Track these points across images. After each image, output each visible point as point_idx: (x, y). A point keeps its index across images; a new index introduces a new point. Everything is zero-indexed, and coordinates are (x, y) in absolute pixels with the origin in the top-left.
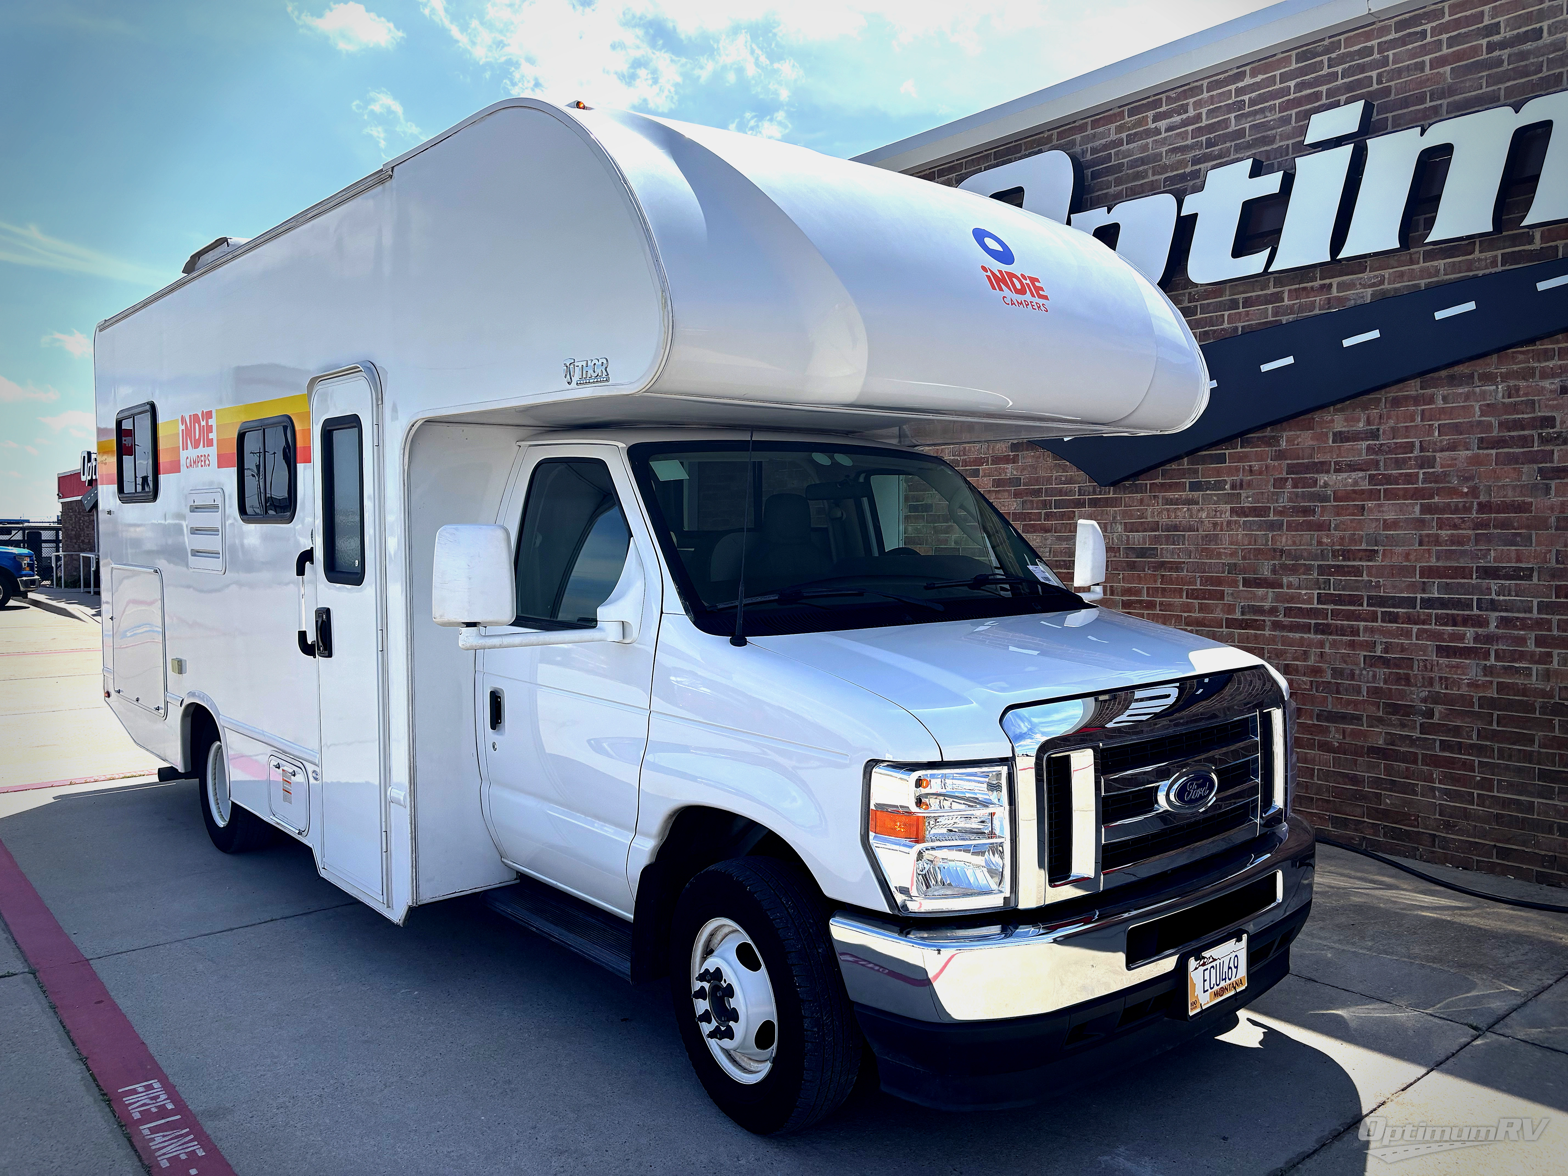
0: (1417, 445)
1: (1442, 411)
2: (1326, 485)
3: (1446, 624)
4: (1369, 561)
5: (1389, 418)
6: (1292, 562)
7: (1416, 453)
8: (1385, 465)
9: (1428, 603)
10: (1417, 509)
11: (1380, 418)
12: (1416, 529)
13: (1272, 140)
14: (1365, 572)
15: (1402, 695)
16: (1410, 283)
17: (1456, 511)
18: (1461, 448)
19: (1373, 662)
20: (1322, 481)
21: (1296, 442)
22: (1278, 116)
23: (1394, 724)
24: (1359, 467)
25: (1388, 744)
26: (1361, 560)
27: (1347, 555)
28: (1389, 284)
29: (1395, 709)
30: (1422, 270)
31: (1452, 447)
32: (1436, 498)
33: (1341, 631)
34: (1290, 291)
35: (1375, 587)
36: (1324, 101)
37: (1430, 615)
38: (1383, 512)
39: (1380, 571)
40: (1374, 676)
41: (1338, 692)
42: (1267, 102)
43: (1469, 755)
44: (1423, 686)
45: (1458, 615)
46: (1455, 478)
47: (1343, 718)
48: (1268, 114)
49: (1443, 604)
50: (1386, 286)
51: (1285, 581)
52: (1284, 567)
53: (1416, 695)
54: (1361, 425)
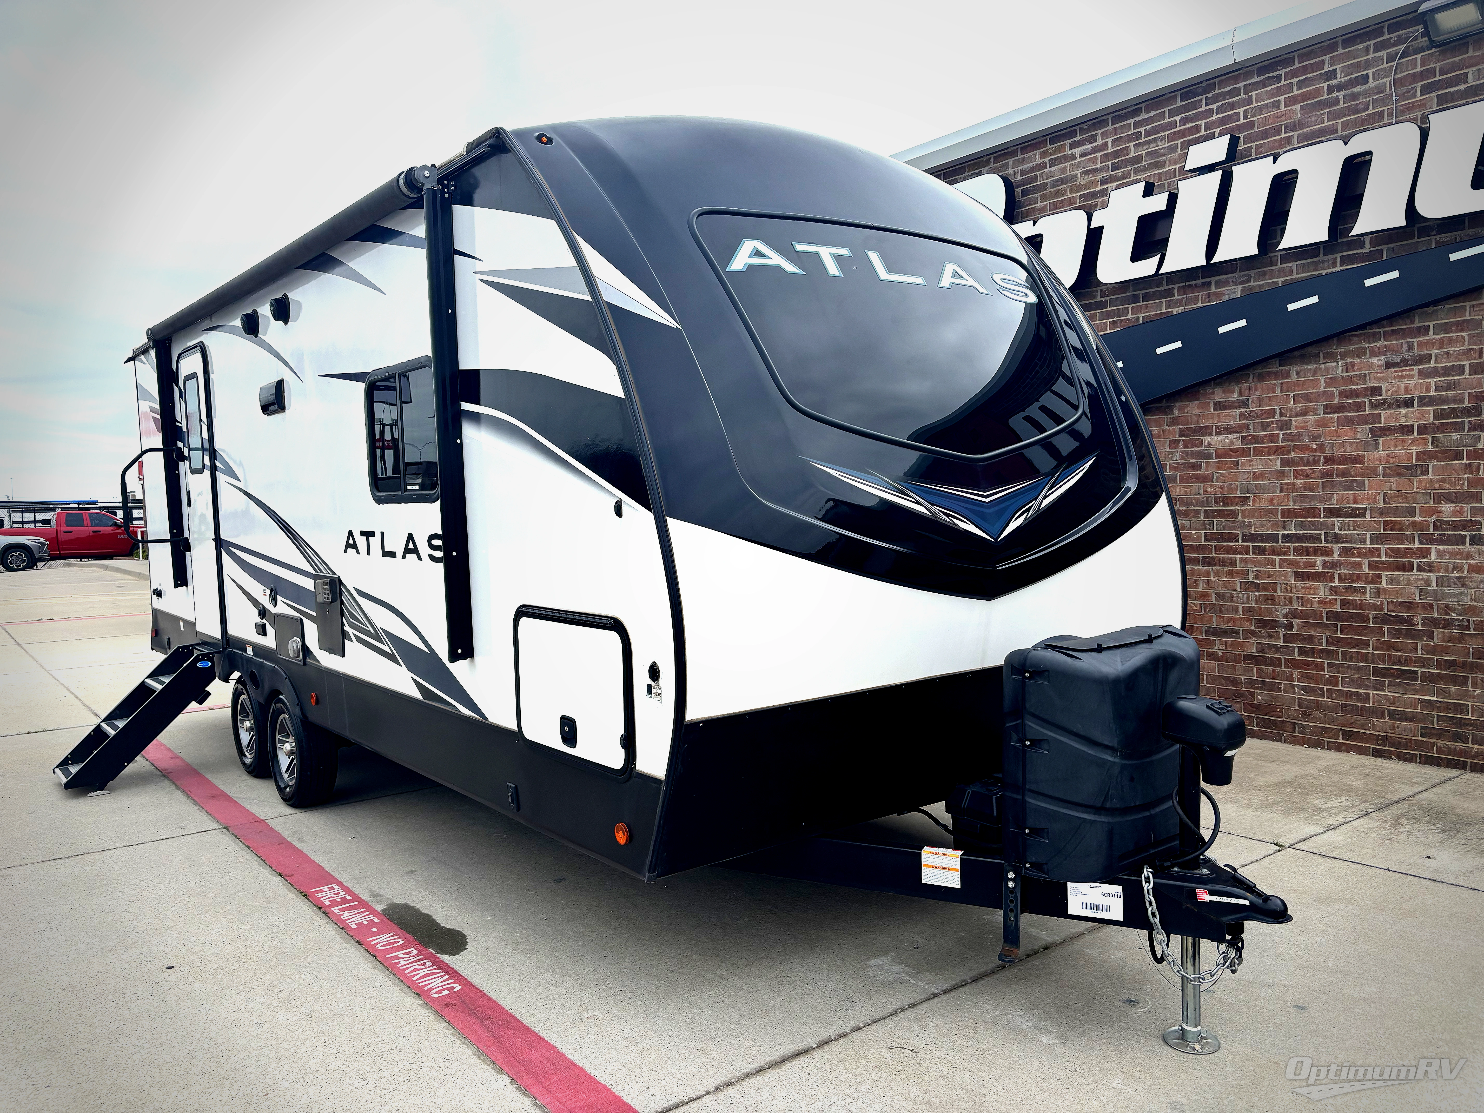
0: (1278, 411)
1: (1296, 384)
2: (1209, 444)
3: (1301, 555)
4: (1243, 505)
5: (1256, 390)
7: (1277, 417)
8: (1254, 428)
9: (1287, 538)
10: (1279, 462)
11: (1250, 390)
12: (1277, 479)
13: (1162, 165)
14: (1240, 514)
15: (1270, 612)
16: (1271, 281)
17: (1308, 463)
18: (1311, 413)
19: (1247, 586)
20: (1206, 442)
21: (1186, 411)
22: (1167, 145)
23: (1264, 636)
24: (1234, 430)
25: (1259, 652)
26: (1237, 505)
27: (1226, 501)
28: (1254, 282)
29: (1263, 623)
30: (1279, 270)
31: (1305, 413)
32: (1293, 453)
33: (1223, 563)
34: (1178, 287)
35: (1248, 526)
36: (1203, 133)
37: (1289, 547)
38: (1253, 465)
39: (1252, 514)
40: (1248, 598)
41: (1221, 612)
42: (1159, 133)
43: (1320, 658)
44: (1285, 604)
45: (1311, 547)
46: (1307, 437)
47: (1225, 633)
48: (1160, 143)
49: (1299, 538)
50: (1252, 283)
53: (1280, 612)
54: (1235, 395)
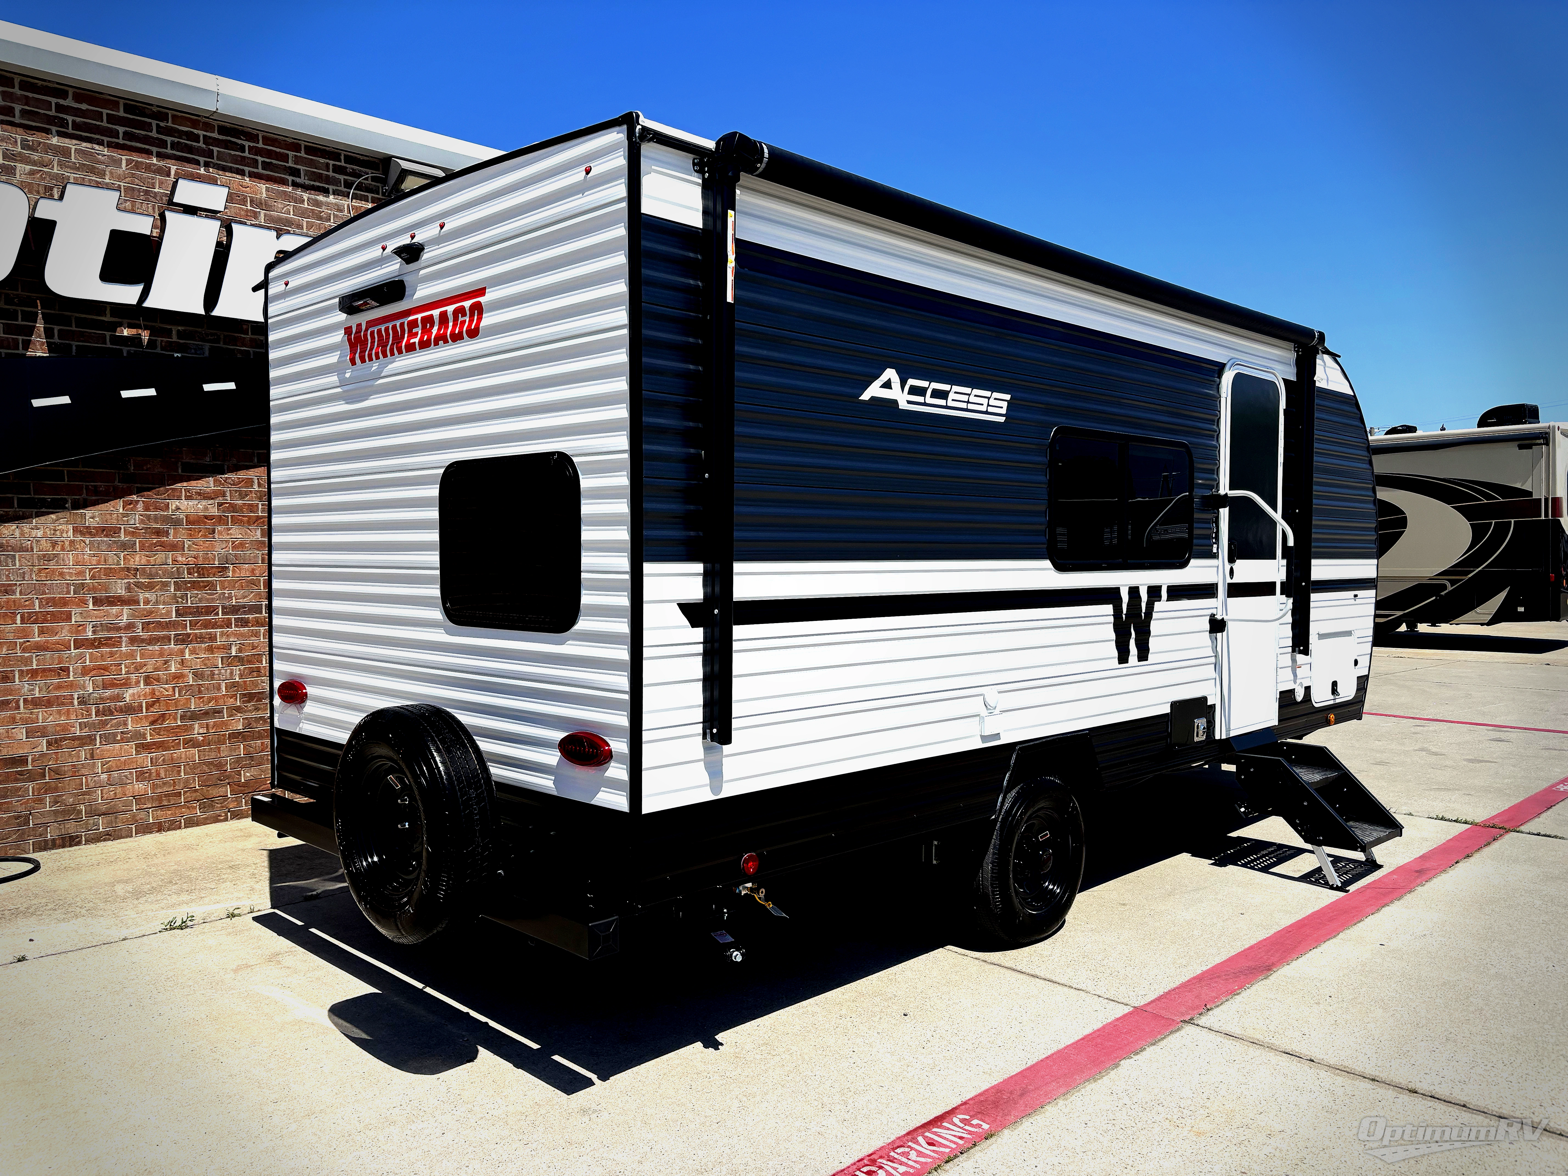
2: (178, 508)
4: (221, 576)
6: (147, 580)
8: (231, 495)
11: (225, 455)
14: (219, 586)
19: (229, 661)
20: (174, 506)
21: (144, 468)
22: (106, 153)
24: (209, 495)
26: (214, 575)
27: (201, 571)
33: (200, 639)
35: (228, 598)
38: (231, 535)
39: (232, 585)
40: (231, 673)
41: (200, 692)
47: (206, 714)
48: (96, 147)
51: (141, 597)
52: (138, 585)
54: (208, 458)
